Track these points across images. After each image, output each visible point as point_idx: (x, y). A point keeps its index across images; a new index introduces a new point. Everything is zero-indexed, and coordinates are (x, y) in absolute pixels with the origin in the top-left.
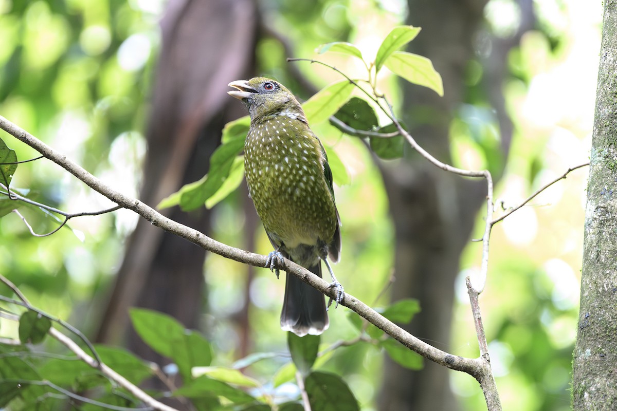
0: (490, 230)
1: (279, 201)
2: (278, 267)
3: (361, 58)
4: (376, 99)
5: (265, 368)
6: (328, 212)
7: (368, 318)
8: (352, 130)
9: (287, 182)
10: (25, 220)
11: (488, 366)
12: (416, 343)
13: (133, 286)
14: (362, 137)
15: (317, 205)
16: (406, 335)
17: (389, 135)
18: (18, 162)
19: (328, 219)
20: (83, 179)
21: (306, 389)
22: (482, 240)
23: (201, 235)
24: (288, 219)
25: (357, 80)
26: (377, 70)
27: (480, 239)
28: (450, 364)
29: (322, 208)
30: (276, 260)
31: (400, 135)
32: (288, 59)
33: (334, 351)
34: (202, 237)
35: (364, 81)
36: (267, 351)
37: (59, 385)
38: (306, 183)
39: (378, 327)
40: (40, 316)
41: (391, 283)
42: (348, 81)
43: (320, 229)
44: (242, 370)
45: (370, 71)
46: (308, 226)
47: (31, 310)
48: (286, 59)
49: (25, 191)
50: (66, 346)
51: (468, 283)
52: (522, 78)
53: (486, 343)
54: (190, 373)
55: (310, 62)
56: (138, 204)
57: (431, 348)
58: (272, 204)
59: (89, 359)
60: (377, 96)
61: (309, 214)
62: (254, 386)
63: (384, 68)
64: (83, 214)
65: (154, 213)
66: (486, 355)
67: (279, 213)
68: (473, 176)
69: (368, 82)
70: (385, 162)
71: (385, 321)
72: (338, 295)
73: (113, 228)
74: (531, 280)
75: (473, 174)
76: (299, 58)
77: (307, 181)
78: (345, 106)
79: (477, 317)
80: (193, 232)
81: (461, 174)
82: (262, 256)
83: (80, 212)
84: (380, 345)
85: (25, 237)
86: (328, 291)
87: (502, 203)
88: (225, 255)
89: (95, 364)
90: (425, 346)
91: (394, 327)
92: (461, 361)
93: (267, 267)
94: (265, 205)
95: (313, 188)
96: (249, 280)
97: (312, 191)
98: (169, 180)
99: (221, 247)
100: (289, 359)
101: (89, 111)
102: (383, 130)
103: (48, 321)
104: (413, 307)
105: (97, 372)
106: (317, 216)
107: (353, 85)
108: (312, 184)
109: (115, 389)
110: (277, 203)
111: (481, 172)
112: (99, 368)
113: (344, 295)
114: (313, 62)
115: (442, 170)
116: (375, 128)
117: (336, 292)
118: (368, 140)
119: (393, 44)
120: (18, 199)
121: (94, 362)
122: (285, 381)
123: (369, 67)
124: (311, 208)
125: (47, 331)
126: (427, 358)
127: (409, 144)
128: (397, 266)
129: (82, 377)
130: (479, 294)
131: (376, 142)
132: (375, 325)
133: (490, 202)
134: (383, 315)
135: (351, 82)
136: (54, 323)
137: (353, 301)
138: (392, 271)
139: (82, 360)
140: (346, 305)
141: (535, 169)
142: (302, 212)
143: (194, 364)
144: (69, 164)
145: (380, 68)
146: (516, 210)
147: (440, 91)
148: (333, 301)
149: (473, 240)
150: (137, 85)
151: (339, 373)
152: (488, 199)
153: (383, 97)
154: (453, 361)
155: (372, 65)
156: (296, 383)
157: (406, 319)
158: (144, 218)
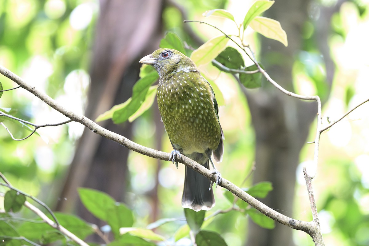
0: (320, 136)
1: (184, 127)
2: (178, 161)
3: (234, 21)
4: (243, 48)
5: (168, 228)
6: (217, 132)
7: (238, 195)
8: (228, 69)
9: (191, 115)
10: (7, 129)
11: (318, 227)
12: (270, 211)
13: (81, 173)
14: (233, 74)
15: (209, 128)
16: (263, 206)
17: (252, 72)
18: (3, 90)
19: (216, 136)
20: (46, 102)
21: (196, 242)
22: (314, 142)
23: (126, 140)
24: (189, 137)
25: (231, 35)
26: (244, 28)
27: (313, 142)
28: (293, 226)
29: (213, 130)
30: (176, 156)
31: (259, 72)
32: (185, 21)
33: (215, 217)
34: (127, 141)
35: (235, 36)
36: (171, 217)
37: (31, 239)
38: (203, 115)
39: (245, 200)
40: (18, 193)
41: (253, 171)
42: (225, 36)
43: (210, 143)
44: (154, 230)
45: (239, 29)
46: (202, 141)
47: (12, 189)
48: (183, 21)
49: (8, 110)
50: (36, 214)
51: (304, 171)
52: (340, 34)
53: (317, 211)
54: (119, 232)
55: (200, 23)
56: (84, 118)
57: (280, 215)
58: (179, 128)
59: (51, 222)
60: (244, 46)
61: (204, 134)
62: (162, 240)
63: (248, 27)
64: (47, 126)
65: (94, 125)
66: (317, 219)
67: (183, 134)
68: (308, 99)
69: (238, 36)
70: (249, 90)
71: (249, 197)
72: (217, 179)
73: (67, 134)
74: (347, 169)
75: (308, 98)
76: (192, 20)
77: (203, 113)
78: (223, 53)
79: (311, 193)
80: (120, 138)
81: (300, 98)
82: (166, 153)
83: (45, 124)
84: (246, 212)
85: (8, 140)
86: (211, 176)
87: (328, 118)
88: (142, 153)
89: (55, 226)
90: (275, 213)
91: (255, 201)
92: (300, 224)
93: (170, 161)
94: (174, 128)
95: (207, 118)
96: (158, 169)
97: (206, 120)
98: (104, 102)
99: (139, 147)
100: (185, 222)
101: (51, 56)
102: (248, 69)
103: (23, 197)
104: (268, 187)
105: (57, 231)
106: (209, 135)
107: (228, 38)
108: (206, 115)
109: (69, 242)
110: (183, 127)
111: (314, 97)
112: (58, 228)
113: (221, 179)
114: (201, 23)
115: (288, 96)
116: (242, 67)
117: (216, 177)
118: (238, 75)
119: (255, 12)
120: (3, 115)
121: (54, 224)
122: (182, 237)
123: (239, 27)
124: (206, 131)
125: (23, 203)
126: (278, 221)
127: (265, 78)
128: (257, 159)
129: (46, 234)
130: (312, 178)
131: (243, 77)
132: (243, 199)
133: (319, 117)
134: (248, 192)
135: (227, 36)
136: (27, 198)
137: (228, 183)
138: (254, 163)
139: (47, 223)
140: (223, 186)
141: (349, 95)
142: (199, 133)
143: (121, 226)
144: (37, 92)
145: (247, 27)
146: (337, 122)
147: (286, 43)
148: (214, 183)
149: (308, 142)
150: (83, 39)
151: (218, 232)
152: (318, 115)
153: (248, 47)
154: (294, 223)
155: (241, 25)
156: (190, 238)
157: (263, 195)
158: (88, 128)
